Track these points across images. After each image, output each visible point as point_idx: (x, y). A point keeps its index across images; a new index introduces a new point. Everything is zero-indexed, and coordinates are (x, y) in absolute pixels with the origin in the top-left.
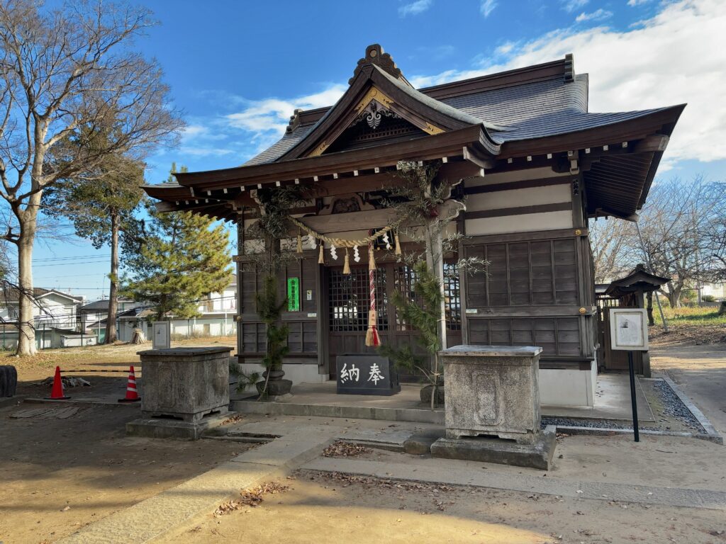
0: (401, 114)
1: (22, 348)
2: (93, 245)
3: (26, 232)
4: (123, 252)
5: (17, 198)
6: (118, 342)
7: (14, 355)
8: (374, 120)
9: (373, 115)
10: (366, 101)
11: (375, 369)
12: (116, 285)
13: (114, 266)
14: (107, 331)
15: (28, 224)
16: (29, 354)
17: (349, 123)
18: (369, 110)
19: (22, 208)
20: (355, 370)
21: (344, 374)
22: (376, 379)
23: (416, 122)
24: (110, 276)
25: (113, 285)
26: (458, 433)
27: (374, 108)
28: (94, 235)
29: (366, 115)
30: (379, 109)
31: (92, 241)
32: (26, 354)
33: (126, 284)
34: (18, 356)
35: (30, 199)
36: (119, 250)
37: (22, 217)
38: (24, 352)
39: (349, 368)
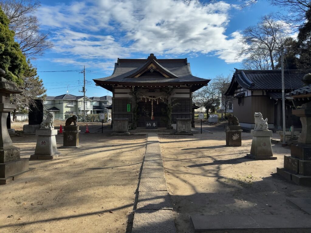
0: (158, 70)
8: (152, 71)
9: (152, 70)
10: (150, 66)
11: (154, 124)
17: (146, 70)
18: (151, 68)
20: (150, 124)
21: (147, 125)
22: (154, 126)
23: (162, 73)
26: (179, 132)
27: (152, 68)
29: (150, 70)
30: (153, 68)
39: (148, 124)
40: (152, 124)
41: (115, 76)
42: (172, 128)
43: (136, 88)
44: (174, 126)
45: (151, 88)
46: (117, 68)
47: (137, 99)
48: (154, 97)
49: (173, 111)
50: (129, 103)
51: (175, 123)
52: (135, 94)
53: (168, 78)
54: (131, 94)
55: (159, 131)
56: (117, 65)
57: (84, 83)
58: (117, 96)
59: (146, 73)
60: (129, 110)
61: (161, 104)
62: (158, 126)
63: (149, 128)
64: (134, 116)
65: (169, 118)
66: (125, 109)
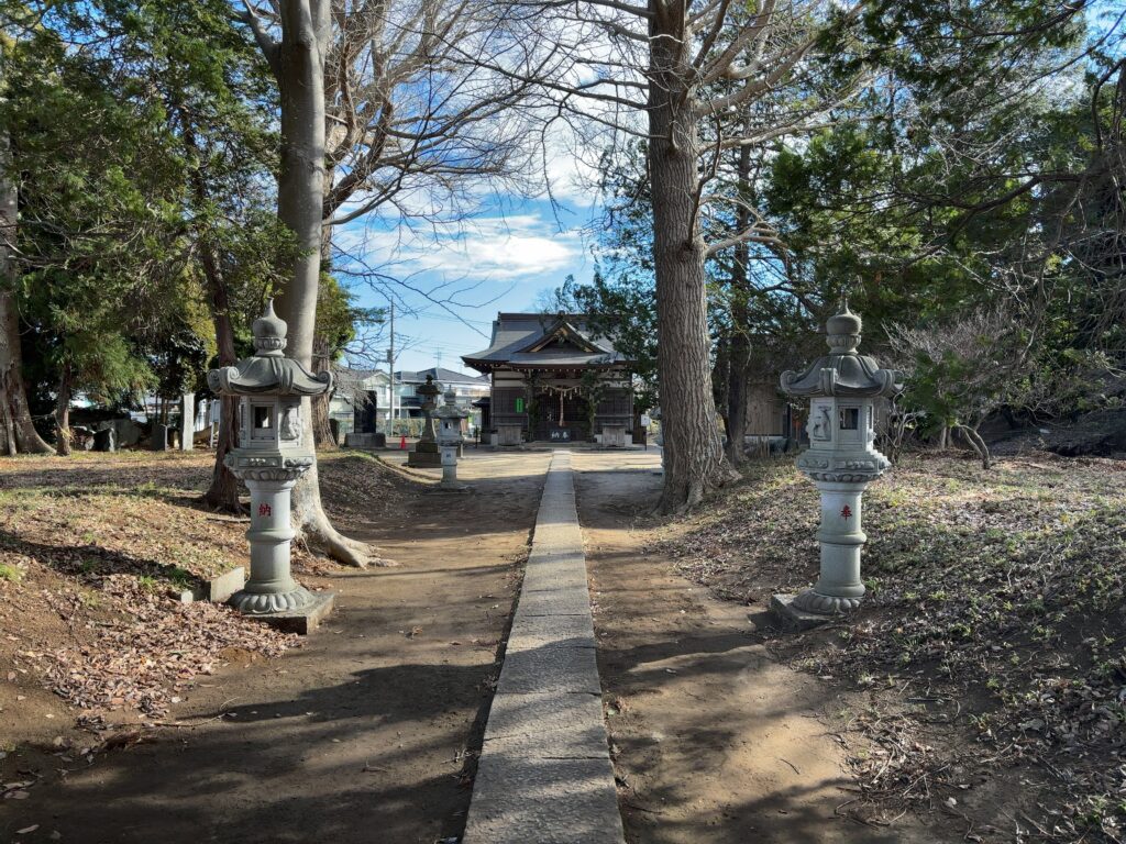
0: (571, 338)
8: (562, 340)
11: (565, 435)
17: (551, 340)
20: (557, 435)
21: (553, 436)
22: (565, 438)
23: (578, 343)
26: (606, 446)
29: (558, 338)
39: (554, 434)
40: (561, 434)
41: (497, 348)
42: (595, 440)
43: (536, 371)
44: (599, 438)
45: (561, 373)
46: (498, 333)
47: (535, 389)
48: (565, 387)
49: (598, 412)
50: (521, 397)
51: (600, 432)
52: (533, 382)
53: (589, 354)
54: (526, 380)
55: (572, 446)
56: (496, 325)
57: (392, 341)
58: (499, 384)
59: (551, 345)
60: (519, 408)
61: (576, 398)
62: (572, 438)
63: (555, 440)
64: (531, 420)
65: (590, 424)
66: (512, 407)
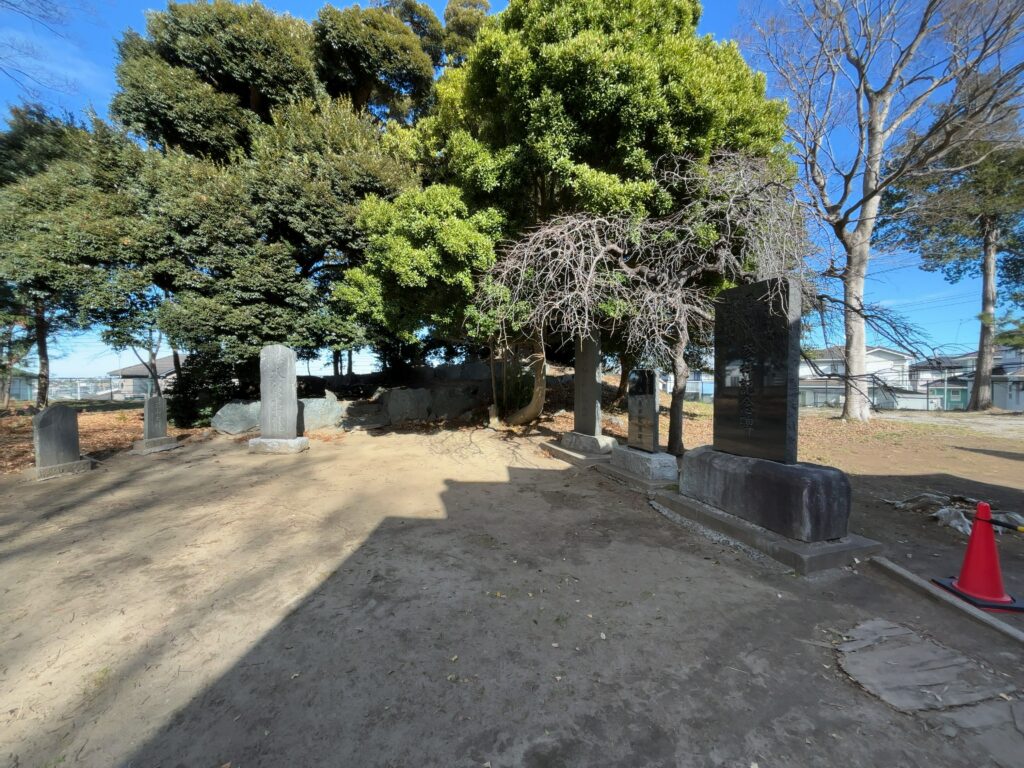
1: (850, 410)
2: (946, 279)
3: (855, 260)
4: (1000, 285)
5: (842, 217)
6: (995, 410)
7: (839, 418)
12: (992, 330)
13: (986, 301)
14: (976, 392)
15: (858, 248)
16: (860, 418)
19: (848, 230)
24: (981, 317)
25: (985, 330)
28: (948, 266)
31: (945, 275)
32: (856, 419)
33: (1010, 327)
34: (844, 420)
35: (862, 212)
36: (994, 281)
37: (849, 241)
38: (852, 416)
